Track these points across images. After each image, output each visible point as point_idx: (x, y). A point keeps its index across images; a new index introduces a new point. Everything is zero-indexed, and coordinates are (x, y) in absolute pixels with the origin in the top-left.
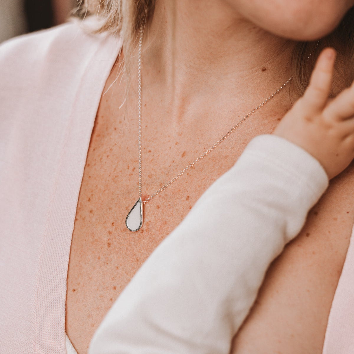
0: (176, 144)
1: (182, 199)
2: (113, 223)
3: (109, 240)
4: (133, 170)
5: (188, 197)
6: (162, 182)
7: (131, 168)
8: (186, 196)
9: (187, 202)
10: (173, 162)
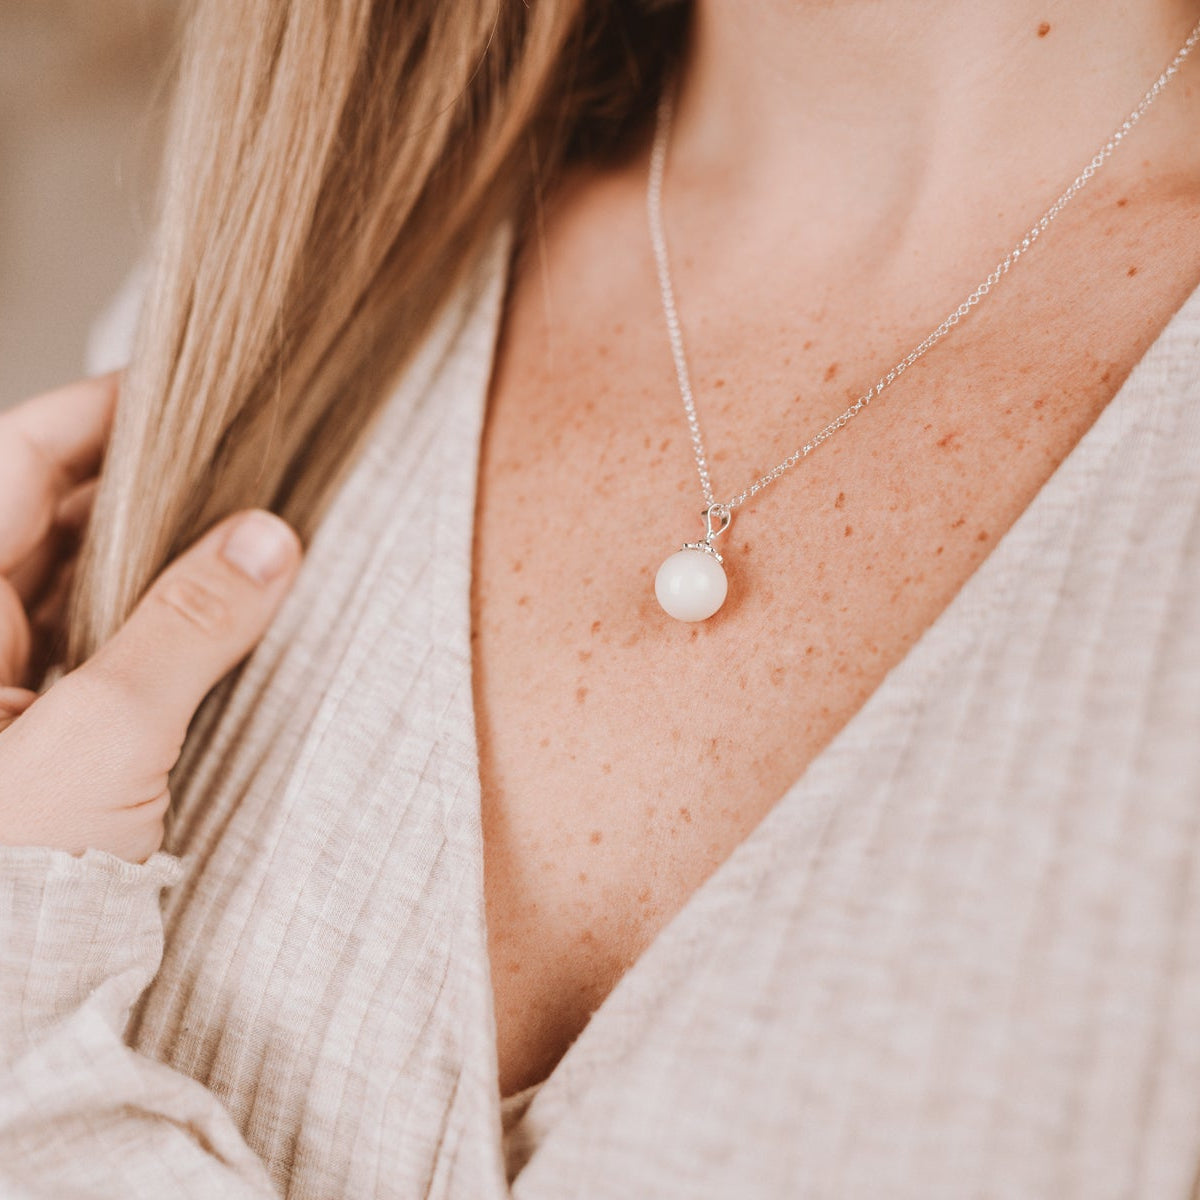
0: (808, 346)
1: (822, 509)
2: (596, 624)
3: (580, 679)
4: (664, 447)
5: (841, 497)
6: (760, 468)
7: (657, 443)
8: (834, 496)
9: (838, 515)
10: (798, 399)
